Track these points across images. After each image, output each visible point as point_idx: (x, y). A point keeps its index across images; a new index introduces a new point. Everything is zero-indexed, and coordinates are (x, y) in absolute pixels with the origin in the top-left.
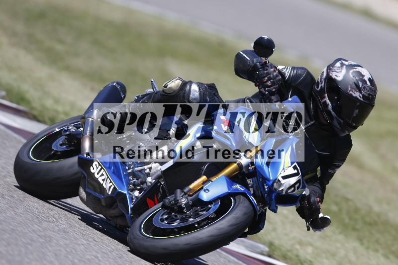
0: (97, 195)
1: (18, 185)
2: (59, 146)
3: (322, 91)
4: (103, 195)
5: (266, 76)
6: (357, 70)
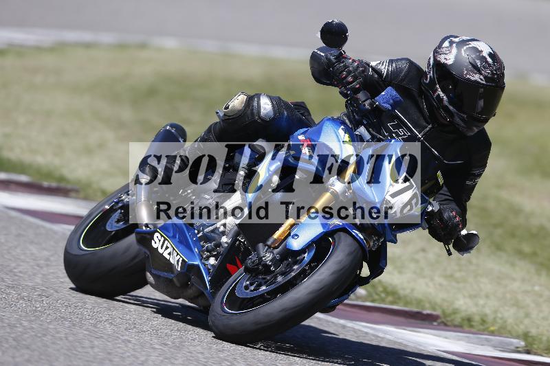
0: (165, 274)
2: (116, 224)
3: (432, 83)
4: (173, 273)
5: (344, 71)
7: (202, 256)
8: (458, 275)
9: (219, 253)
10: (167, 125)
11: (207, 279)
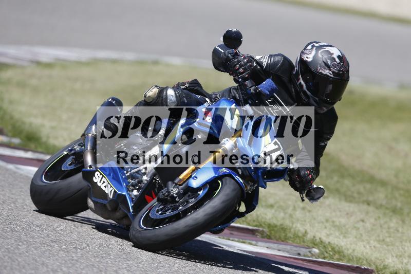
0: (101, 201)
2: (69, 166)
3: (297, 73)
4: (107, 200)
5: (237, 64)
6: (326, 49)
7: (128, 189)
8: (388, 240)
9: (140, 188)
10: (110, 98)
11: (130, 205)
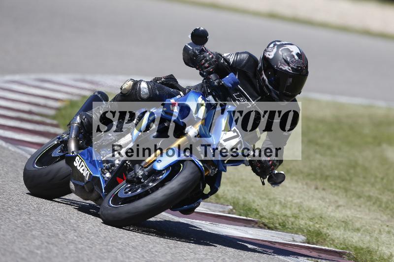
1: (29, 192)
3: (261, 70)
4: (84, 182)
5: (203, 59)
6: (286, 47)
7: (102, 172)
9: (113, 171)
10: (96, 92)
11: (103, 186)
